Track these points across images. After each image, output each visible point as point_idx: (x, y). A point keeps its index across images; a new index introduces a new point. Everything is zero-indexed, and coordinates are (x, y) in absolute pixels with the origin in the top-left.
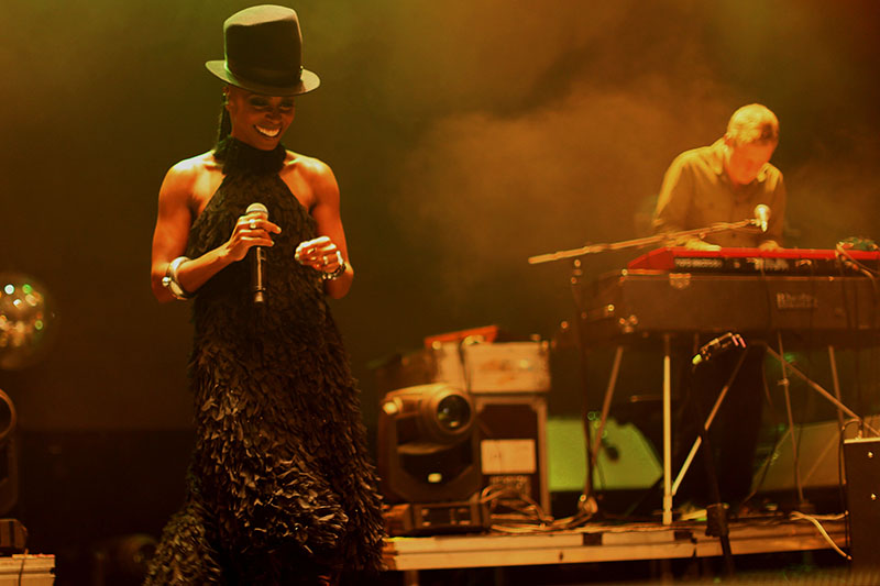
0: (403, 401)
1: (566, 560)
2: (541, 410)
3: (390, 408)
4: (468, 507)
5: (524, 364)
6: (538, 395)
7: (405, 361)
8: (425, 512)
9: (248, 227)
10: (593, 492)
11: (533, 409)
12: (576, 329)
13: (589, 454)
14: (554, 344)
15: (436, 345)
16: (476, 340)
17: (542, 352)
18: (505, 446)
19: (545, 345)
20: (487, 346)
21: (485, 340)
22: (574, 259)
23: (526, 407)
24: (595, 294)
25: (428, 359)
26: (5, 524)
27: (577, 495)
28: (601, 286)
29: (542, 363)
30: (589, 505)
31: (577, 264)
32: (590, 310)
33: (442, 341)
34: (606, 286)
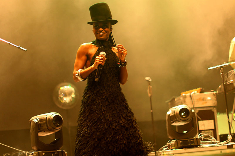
0: (172, 111)
1: (222, 153)
2: (215, 110)
3: (168, 113)
4: (193, 140)
5: (209, 98)
6: (214, 107)
7: (176, 100)
8: (181, 142)
9: (99, 59)
10: (231, 134)
11: (213, 110)
12: (223, 87)
13: (229, 123)
14: (217, 92)
15: (184, 94)
16: (195, 92)
17: (214, 95)
18: (205, 122)
19: (215, 92)
20: (198, 94)
21: (197, 92)
22: (221, 67)
23: (211, 110)
24: (228, 77)
25: (181, 98)
26: (60, 151)
27: (227, 135)
28: (229, 74)
29: (214, 98)
30: (230, 137)
31: (222, 69)
32: (226, 82)
33: (185, 93)
34: (230, 74)
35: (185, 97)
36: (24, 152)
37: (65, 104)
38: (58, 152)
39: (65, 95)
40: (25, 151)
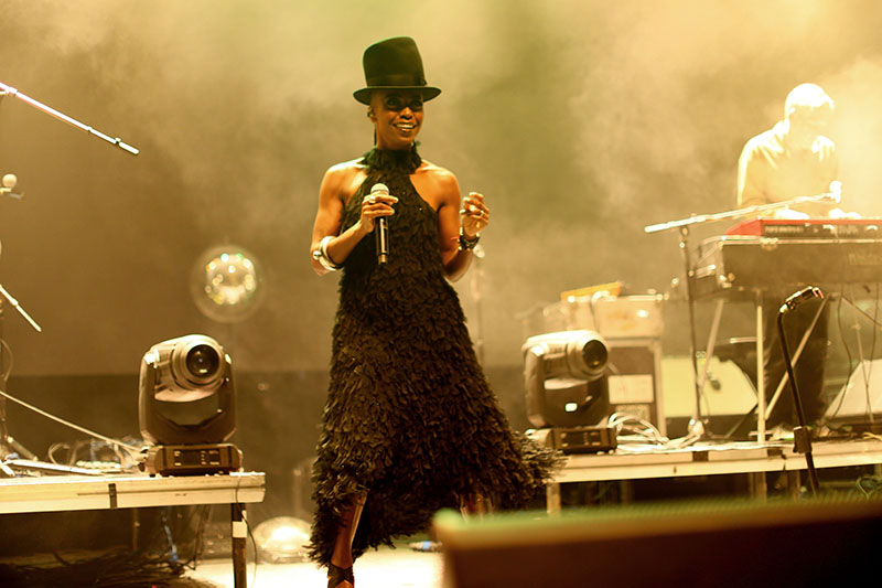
0: (547, 345)
1: (679, 474)
2: (657, 350)
4: (598, 431)
5: (643, 314)
6: (656, 339)
7: (546, 312)
8: (563, 435)
9: (369, 202)
10: (700, 418)
11: (651, 349)
12: (685, 284)
13: (697, 387)
14: (667, 297)
15: (571, 299)
16: (603, 294)
17: (657, 304)
18: (629, 380)
19: (660, 297)
20: (613, 299)
21: (611, 294)
22: (682, 227)
23: (645, 348)
24: (700, 256)
25: (564, 310)
26: (223, 448)
27: (687, 420)
28: (704, 250)
29: (657, 313)
30: (697, 428)
31: (685, 231)
32: (695, 269)
33: (576, 296)
34: (709, 249)
35: (575, 307)
36: (109, 441)
37: (225, 307)
38: (218, 449)
39: (227, 281)
40: (111, 438)
